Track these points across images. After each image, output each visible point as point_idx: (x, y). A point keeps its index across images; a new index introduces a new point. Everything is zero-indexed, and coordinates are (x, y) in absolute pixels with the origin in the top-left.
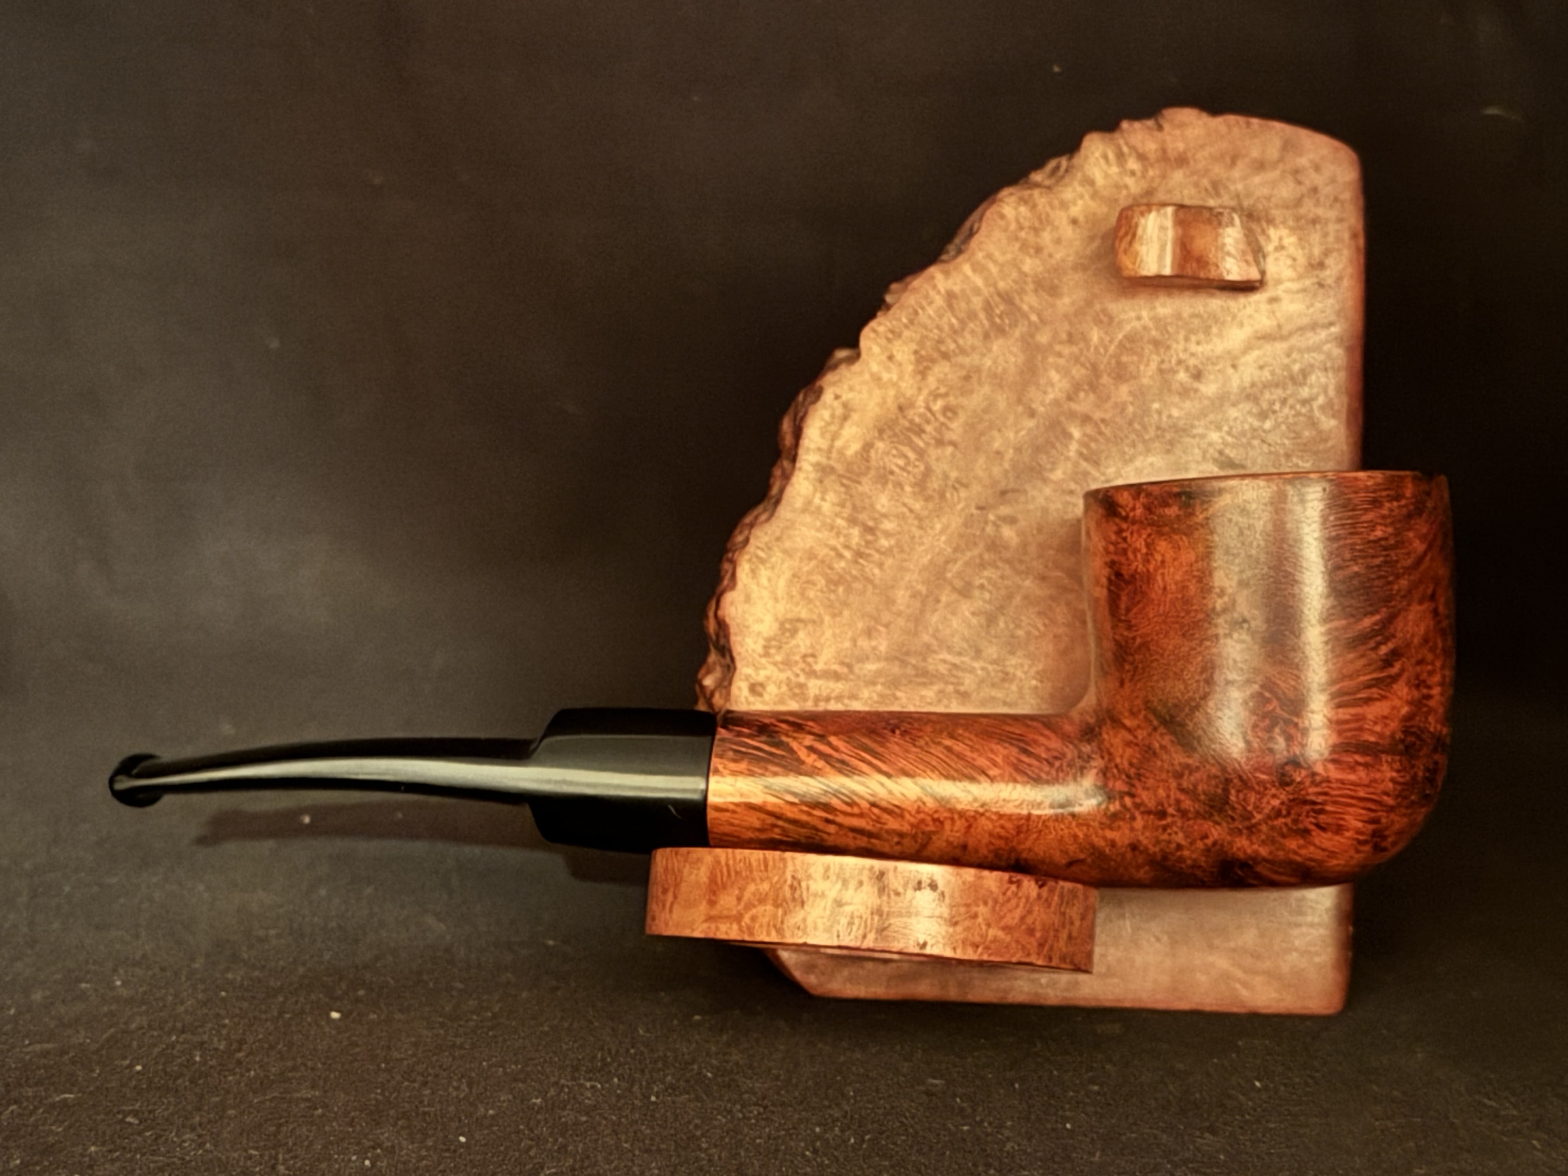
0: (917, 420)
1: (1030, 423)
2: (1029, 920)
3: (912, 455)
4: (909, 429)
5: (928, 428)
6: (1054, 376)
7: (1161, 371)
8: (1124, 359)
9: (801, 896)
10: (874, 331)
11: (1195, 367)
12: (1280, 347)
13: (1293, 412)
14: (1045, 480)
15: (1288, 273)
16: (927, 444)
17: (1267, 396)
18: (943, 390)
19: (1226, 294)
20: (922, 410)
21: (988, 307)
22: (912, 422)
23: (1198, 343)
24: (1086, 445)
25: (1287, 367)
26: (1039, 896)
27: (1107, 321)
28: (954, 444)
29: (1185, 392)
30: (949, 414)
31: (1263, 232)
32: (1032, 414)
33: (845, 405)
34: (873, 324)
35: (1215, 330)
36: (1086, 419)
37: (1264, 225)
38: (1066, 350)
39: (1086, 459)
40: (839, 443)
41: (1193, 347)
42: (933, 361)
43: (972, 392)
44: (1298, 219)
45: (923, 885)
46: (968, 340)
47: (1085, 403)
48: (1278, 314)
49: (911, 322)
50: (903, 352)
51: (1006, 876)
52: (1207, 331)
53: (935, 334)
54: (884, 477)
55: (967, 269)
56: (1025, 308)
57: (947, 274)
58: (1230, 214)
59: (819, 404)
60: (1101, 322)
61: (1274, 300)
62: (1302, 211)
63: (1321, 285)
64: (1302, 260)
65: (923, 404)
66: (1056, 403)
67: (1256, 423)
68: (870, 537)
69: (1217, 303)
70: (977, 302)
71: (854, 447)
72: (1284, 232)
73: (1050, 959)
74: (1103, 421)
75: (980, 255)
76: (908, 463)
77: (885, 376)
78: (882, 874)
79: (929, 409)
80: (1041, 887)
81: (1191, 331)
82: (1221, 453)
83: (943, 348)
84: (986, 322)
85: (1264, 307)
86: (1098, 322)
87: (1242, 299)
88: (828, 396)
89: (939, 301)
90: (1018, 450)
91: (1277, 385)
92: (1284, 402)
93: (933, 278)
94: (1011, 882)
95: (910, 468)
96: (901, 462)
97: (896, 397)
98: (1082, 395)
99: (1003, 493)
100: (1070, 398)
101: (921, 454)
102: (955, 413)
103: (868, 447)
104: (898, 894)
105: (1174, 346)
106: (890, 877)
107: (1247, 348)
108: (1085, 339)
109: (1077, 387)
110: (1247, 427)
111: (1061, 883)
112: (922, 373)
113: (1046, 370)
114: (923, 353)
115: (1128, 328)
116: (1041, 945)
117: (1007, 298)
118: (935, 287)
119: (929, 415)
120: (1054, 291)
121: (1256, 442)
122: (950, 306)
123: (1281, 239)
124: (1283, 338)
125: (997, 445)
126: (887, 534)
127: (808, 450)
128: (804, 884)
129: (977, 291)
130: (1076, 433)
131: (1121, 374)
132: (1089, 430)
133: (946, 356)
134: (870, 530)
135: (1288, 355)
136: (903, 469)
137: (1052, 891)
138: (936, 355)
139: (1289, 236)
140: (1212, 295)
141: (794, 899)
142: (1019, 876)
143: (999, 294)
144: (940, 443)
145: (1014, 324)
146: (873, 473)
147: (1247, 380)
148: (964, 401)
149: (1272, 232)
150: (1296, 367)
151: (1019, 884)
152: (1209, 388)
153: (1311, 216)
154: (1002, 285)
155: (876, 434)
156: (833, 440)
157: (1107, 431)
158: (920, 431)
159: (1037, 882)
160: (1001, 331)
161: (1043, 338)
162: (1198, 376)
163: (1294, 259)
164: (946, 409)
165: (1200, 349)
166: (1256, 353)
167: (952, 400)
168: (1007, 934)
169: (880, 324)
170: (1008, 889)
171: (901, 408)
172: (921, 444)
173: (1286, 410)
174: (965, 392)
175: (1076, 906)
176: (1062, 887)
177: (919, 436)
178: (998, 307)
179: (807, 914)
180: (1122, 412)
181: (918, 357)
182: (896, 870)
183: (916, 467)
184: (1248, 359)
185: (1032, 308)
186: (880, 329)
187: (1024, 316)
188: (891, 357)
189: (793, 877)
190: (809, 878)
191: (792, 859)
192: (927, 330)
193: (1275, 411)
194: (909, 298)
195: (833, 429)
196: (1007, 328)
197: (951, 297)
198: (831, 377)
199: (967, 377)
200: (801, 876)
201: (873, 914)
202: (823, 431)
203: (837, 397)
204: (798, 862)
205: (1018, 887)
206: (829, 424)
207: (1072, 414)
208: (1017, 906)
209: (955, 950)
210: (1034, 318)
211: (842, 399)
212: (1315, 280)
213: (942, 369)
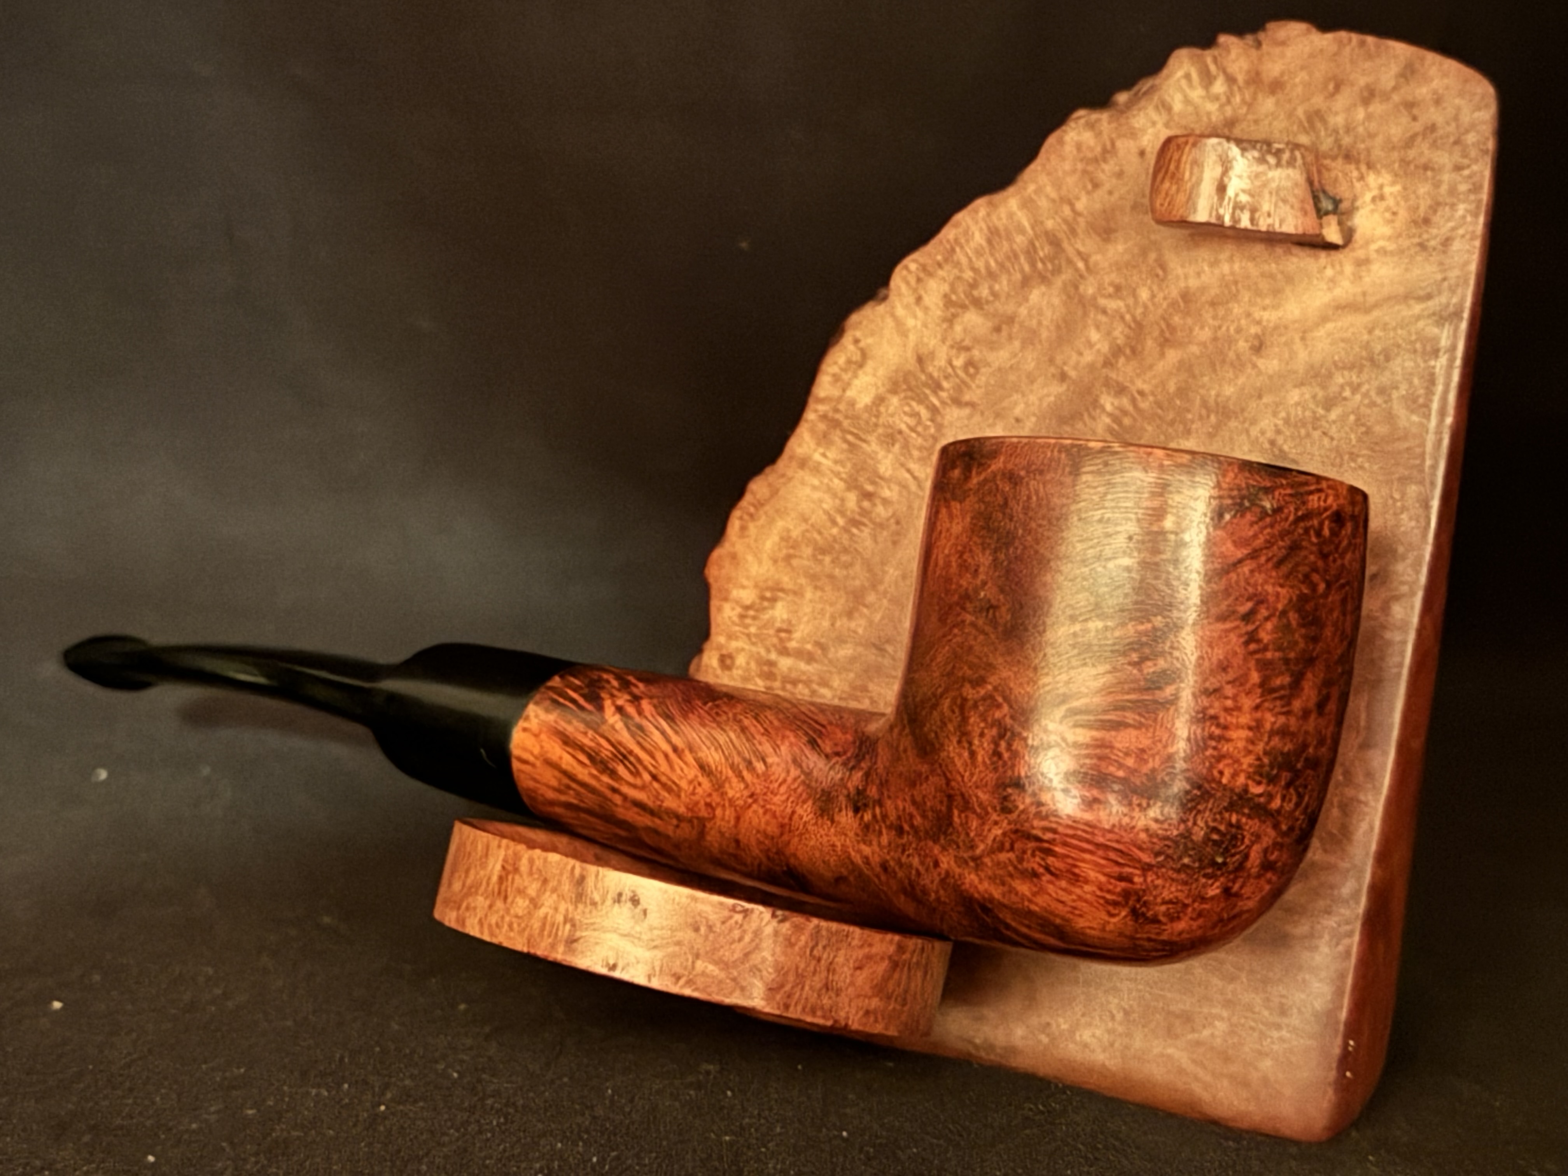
0: (936, 374)
1: (1057, 389)
3: (924, 413)
4: (925, 385)
5: (945, 384)
6: (1094, 336)
7: (1216, 339)
8: (1177, 320)
9: (506, 888)
10: (907, 269)
11: (1257, 336)
12: (1360, 320)
13: (1366, 401)
15: (1383, 230)
16: (943, 403)
17: (1337, 379)
18: (967, 343)
19: (1308, 251)
20: (943, 363)
21: (1031, 251)
22: (931, 376)
23: (1264, 309)
24: (1116, 420)
25: (1367, 346)
26: (776, 932)
27: (1160, 273)
28: (972, 405)
29: (1239, 366)
30: (972, 370)
31: (1362, 178)
32: (1063, 377)
33: (862, 351)
34: (907, 260)
35: (1286, 293)
36: (1121, 390)
37: (1363, 168)
38: (1113, 305)
40: (848, 394)
41: (1257, 314)
42: (964, 307)
43: (999, 346)
44: (1405, 163)
45: (623, 898)
46: (1003, 285)
47: (1123, 371)
48: (1367, 279)
49: (946, 260)
50: (934, 293)
51: (729, 902)
52: (1276, 292)
53: (968, 275)
54: (891, 438)
55: (1014, 203)
56: (1070, 251)
57: (992, 205)
58: (1292, 151)
59: (839, 347)
60: (1157, 276)
61: (1363, 262)
62: (1412, 154)
63: (1422, 246)
64: (1402, 216)
65: (944, 357)
66: (1091, 367)
67: (1321, 411)
68: (866, 504)
70: (1021, 244)
71: (865, 400)
72: (1386, 178)
73: (787, 1007)
74: (1141, 393)
75: (1031, 188)
76: (919, 422)
77: (910, 323)
78: (582, 879)
79: (950, 363)
80: (782, 921)
81: (1258, 293)
82: (1272, 443)
83: (975, 293)
84: (1027, 268)
85: (1349, 269)
86: (1152, 274)
87: (1323, 257)
88: (847, 340)
89: (979, 239)
91: (1351, 367)
92: (1355, 389)
93: (976, 212)
94: (735, 910)
95: (920, 429)
96: (912, 422)
97: (917, 346)
98: (1122, 360)
100: (1107, 363)
101: (935, 413)
102: (977, 369)
103: (880, 400)
104: (594, 904)
105: (1236, 309)
106: (590, 883)
107: (1323, 319)
108: (1134, 294)
109: (1117, 351)
110: (1308, 414)
111: (815, 921)
112: (949, 320)
113: (1085, 327)
114: (954, 297)
115: (1185, 284)
117: (1054, 242)
118: (976, 222)
119: (950, 370)
120: (1107, 234)
121: (1316, 434)
122: (990, 244)
123: (1381, 187)
124: (1367, 311)
125: (1018, 411)
126: (886, 502)
128: (510, 877)
129: (1021, 231)
130: (1108, 402)
131: (1168, 339)
132: (1124, 402)
133: (977, 303)
134: (868, 496)
135: (1370, 332)
136: (912, 429)
137: (798, 928)
138: (967, 301)
139: (1393, 183)
142: (749, 905)
143: (1046, 233)
144: (957, 402)
145: (1057, 271)
146: (880, 430)
147: (1317, 356)
148: (990, 356)
149: (1372, 179)
150: (1378, 348)
151: (747, 913)
152: (1270, 364)
153: (1423, 160)
154: (1050, 224)
155: (890, 386)
156: (844, 390)
157: (1143, 406)
158: (937, 387)
159: (775, 915)
160: (1044, 279)
161: (1089, 289)
162: (1259, 347)
163: (1394, 214)
164: (968, 364)
165: (1266, 315)
166: (1330, 326)
167: (977, 355)
168: (721, 970)
169: (914, 261)
170: (731, 917)
171: (920, 360)
172: (936, 402)
173: (1358, 397)
174: (993, 346)
175: (842, 952)
176: (818, 926)
177: (935, 392)
178: (1043, 249)
179: (508, 911)
180: (1163, 384)
181: (948, 302)
182: (597, 875)
183: (926, 428)
184: (1321, 332)
185: (1079, 253)
186: (913, 267)
187: (1070, 262)
188: (919, 299)
189: (503, 867)
190: (516, 870)
191: (507, 847)
192: (961, 270)
193: (1345, 399)
194: (948, 233)
195: (846, 377)
196: (1049, 275)
197: (993, 235)
198: (854, 318)
199: (998, 329)
200: (510, 868)
201: (565, 922)
202: (836, 378)
203: (856, 341)
204: (510, 852)
205: (745, 917)
206: (845, 370)
207: (1107, 383)
208: (740, 939)
209: (649, 977)
210: (1081, 265)
211: (862, 344)
212: (1416, 240)
213: (972, 318)
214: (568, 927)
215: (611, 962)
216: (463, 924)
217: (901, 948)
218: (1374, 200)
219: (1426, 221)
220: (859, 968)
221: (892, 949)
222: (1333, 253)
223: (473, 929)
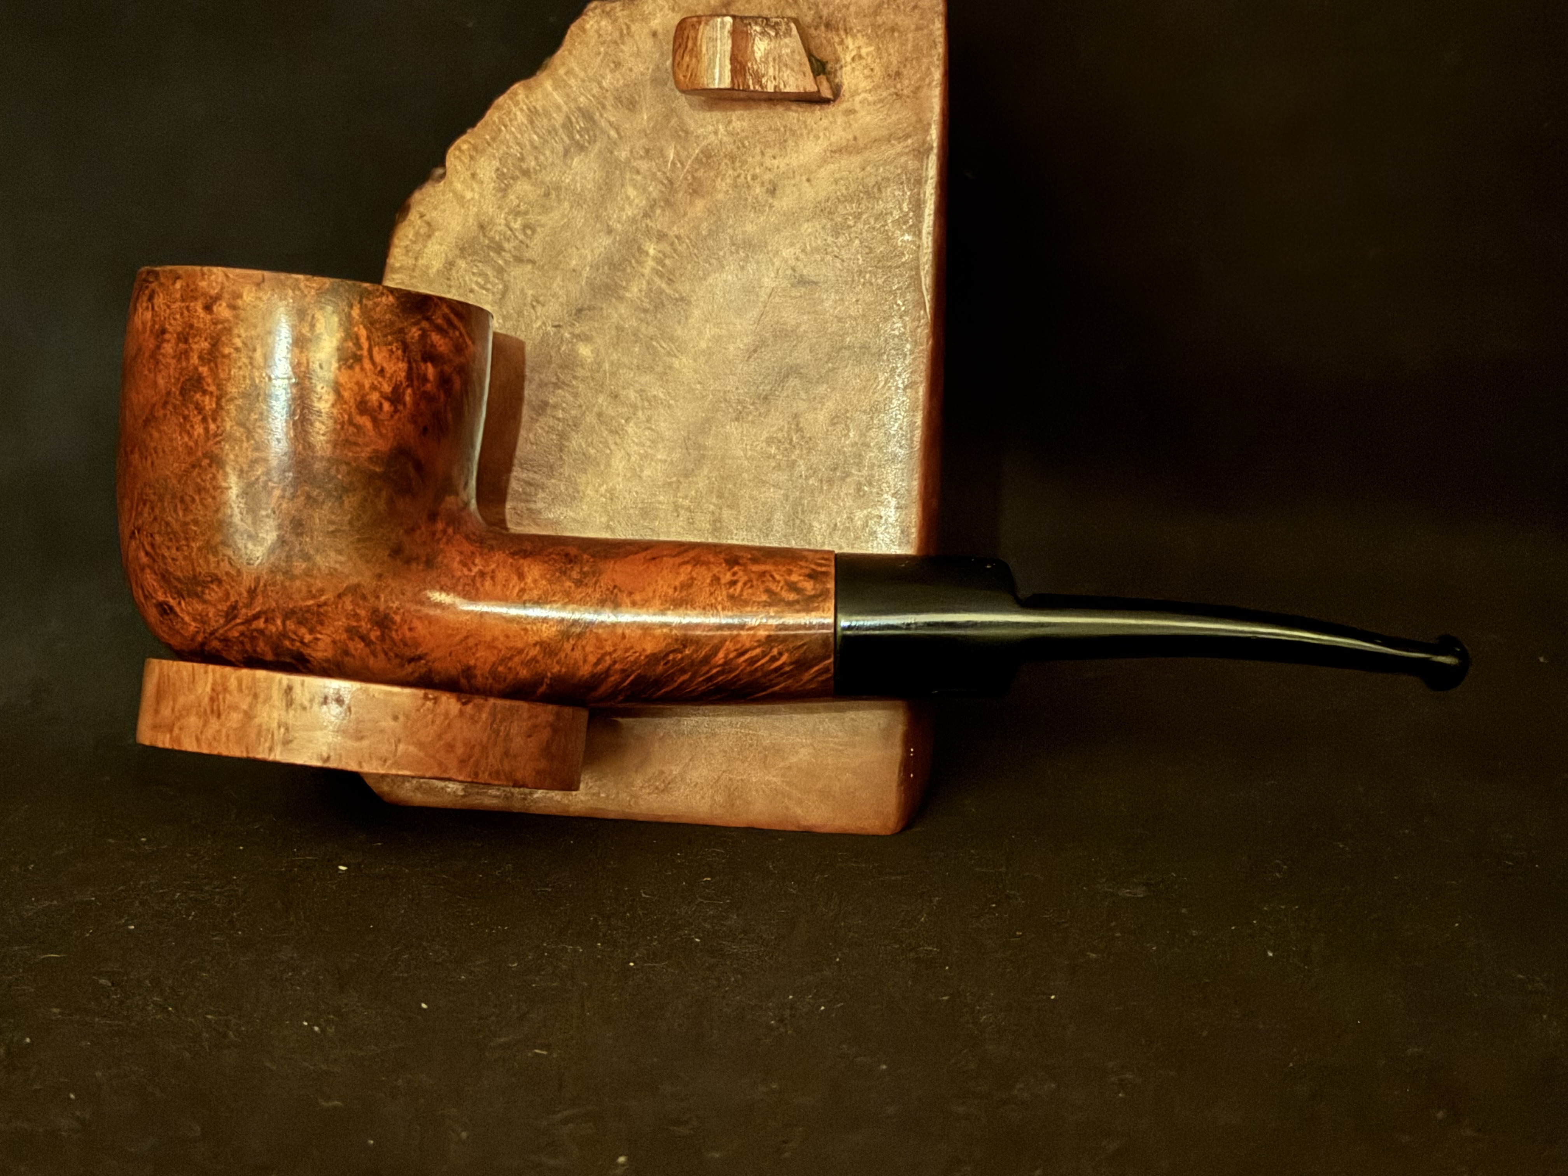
0: (497, 238)
1: (606, 241)
2: (448, 737)
3: (490, 272)
4: (489, 247)
5: (506, 245)
6: (631, 192)
7: (735, 186)
8: (700, 174)
9: (218, 707)
10: (460, 149)
11: (770, 181)
12: (856, 160)
13: (867, 227)
14: (621, 298)
15: (864, 84)
16: (506, 262)
17: (841, 210)
18: (523, 207)
19: (804, 106)
20: (502, 228)
21: (568, 125)
22: (492, 239)
23: (774, 157)
24: (660, 262)
25: (862, 181)
26: (461, 713)
27: (683, 135)
28: (532, 262)
29: (758, 208)
30: (529, 232)
31: (842, 42)
32: (610, 231)
33: (429, 224)
34: (458, 142)
35: (791, 143)
36: (661, 237)
37: (842, 33)
38: (643, 165)
39: (661, 276)
40: (421, 262)
41: (768, 162)
42: (515, 178)
43: (552, 209)
44: (875, 27)
45: (329, 701)
46: (547, 156)
47: (661, 220)
48: (855, 126)
49: (494, 139)
50: (487, 169)
51: (420, 692)
52: (783, 145)
53: (515, 150)
55: (548, 85)
56: (603, 124)
57: (529, 89)
58: (787, 24)
59: (406, 223)
60: (679, 136)
61: (851, 112)
62: (880, 20)
63: (898, 95)
64: (878, 71)
65: (503, 222)
66: (633, 220)
67: (830, 239)
69: (794, 116)
70: (558, 119)
71: (437, 265)
72: (861, 41)
73: (476, 775)
74: (678, 237)
75: (562, 71)
76: (487, 281)
77: (469, 195)
78: (290, 689)
79: (508, 225)
80: (464, 704)
81: (767, 145)
83: (524, 166)
84: (567, 140)
85: (840, 120)
86: (676, 136)
87: (818, 111)
88: (413, 216)
89: (521, 118)
90: (595, 267)
91: (852, 200)
92: (858, 217)
93: (516, 94)
94: (426, 697)
95: (489, 286)
96: (481, 280)
97: (477, 215)
98: (658, 211)
99: (579, 311)
100: (646, 215)
101: (500, 271)
102: (534, 231)
103: (450, 265)
104: (304, 708)
105: (750, 159)
106: (297, 691)
107: (823, 161)
108: (662, 154)
109: (653, 205)
110: (820, 242)
111: (492, 701)
112: (504, 191)
113: (623, 186)
114: (505, 171)
115: (705, 143)
116: (463, 762)
117: (587, 115)
118: (517, 104)
119: (509, 233)
120: (632, 105)
121: (829, 258)
122: (531, 122)
123: (858, 48)
124: (858, 151)
125: (574, 263)
127: (394, 271)
128: (221, 697)
129: (559, 108)
130: (652, 249)
131: (696, 190)
132: (665, 246)
133: (526, 173)
135: (863, 169)
136: (483, 287)
137: (479, 708)
138: (517, 173)
139: (869, 44)
140: (788, 109)
141: (212, 711)
142: (437, 693)
143: (579, 109)
144: (519, 260)
145: (593, 140)
147: (822, 195)
148: (543, 219)
149: (849, 41)
150: (871, 181)
151: (436, 700)
152: (785, 202)
153: (890, 24)
154: (582, 101)
155: (457, 252)
156: (416, 259)
157: (682, 248)
158: (500, 249)
159: (459, 699)
160: (582, 148)
161: (621, 154)
162: (772, 191)
163: (872, 70)
164: (525, 227)
165: (776, 162)
166: (831, 167)
167: (532, 218)
168: (420, 750)
169: (464, 142)
170: (423, 705)
171: (482, 227)
172: (500, 262)
173: (860, 225)
174: (545, 209)
175: (515, 724)
176: (494, 704)
177: (499, 253)
178: (578, 123)
179: (222, 725)
180: (697, 228)
181: (501, 176)
182: (303, 684)
183: (494, 285)
184: (823, 172)
185: (611, 124)
186: (465, 147)
187: (603, 132)
188: (474, 176)
189: (213, 690)
190: (226, 690)
191: (214, 672)
192: (508, 147)
193: (850, 227)
194: (492, 115)
195: (417, 247)
196: (586, 144)
197: (533, 114)
198: (417, 196)
199: (547, 195)
200: (220, 688)
201: (279, 727)
202: (407, 250)
203: (422, 216)
204: (218, 675)
205: (435, 703)
206: (414, 242)
207: (648, 232)
208: (433, 722)
209: (360, 764)
210: (613, 133)
211: (427, 218)
212: (892, 90)
213: (523, 187)
214: (282, 730)
215: (325, 755)
216: (180, 744)
217: (558, 716)
218: (853, 59)
219: (898, 74)
220: (529, 736)
221: (551, 718)
222: (825, 106)
223: (189, 745)
